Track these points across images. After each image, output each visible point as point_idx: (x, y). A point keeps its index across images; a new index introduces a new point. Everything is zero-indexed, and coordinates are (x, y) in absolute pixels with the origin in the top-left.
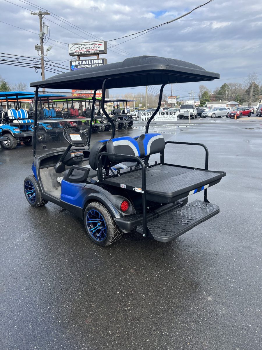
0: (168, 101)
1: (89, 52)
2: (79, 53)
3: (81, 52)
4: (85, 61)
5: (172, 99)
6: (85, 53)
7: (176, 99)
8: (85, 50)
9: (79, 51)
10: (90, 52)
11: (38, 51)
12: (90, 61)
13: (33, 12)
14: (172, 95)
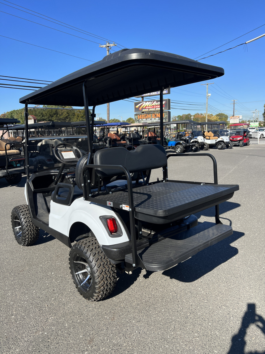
0: (230, 121)
5: (234, 119)
7: (238, 119)
14: (234, 115)
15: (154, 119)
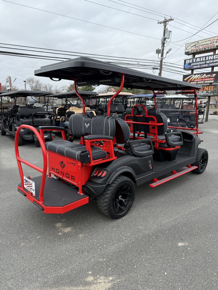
1: (204, 48)
2: (194, 51)
3: (196, 50)
4: (199, 59)
6: (201, 50)
8: (201, 48)
9: (194, 49)
10: (206, 49)
11: (158, 54)
12: (204, 58)
13: (159, 22)
15: (201, 92)
